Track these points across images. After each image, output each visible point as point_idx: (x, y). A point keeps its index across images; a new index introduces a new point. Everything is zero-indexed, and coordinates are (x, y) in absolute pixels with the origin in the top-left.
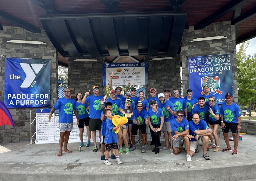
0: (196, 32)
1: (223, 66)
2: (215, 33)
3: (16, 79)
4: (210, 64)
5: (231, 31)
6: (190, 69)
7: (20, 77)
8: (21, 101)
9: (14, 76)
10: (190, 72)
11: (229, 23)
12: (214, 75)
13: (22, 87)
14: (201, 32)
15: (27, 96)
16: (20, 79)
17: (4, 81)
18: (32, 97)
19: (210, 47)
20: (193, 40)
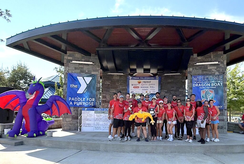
0: (198, 58)
1: (217, 83)
2: (212, 59)
3: (74, 87)
4: (208, 81)
5: (223, 58)
6: (193, 84)
7: (77, 86)
8: (77, 102)
9: (73, 85)
10: (193, 86)
11: (222, 52)
12: (210, 89)
13: (78, 93)
14: (202, 58)
15: (81, 99)
16: (77, 87)
17: (67, 88)
18: (84, 100)
19: (208, 69)
20: (196, 64)
